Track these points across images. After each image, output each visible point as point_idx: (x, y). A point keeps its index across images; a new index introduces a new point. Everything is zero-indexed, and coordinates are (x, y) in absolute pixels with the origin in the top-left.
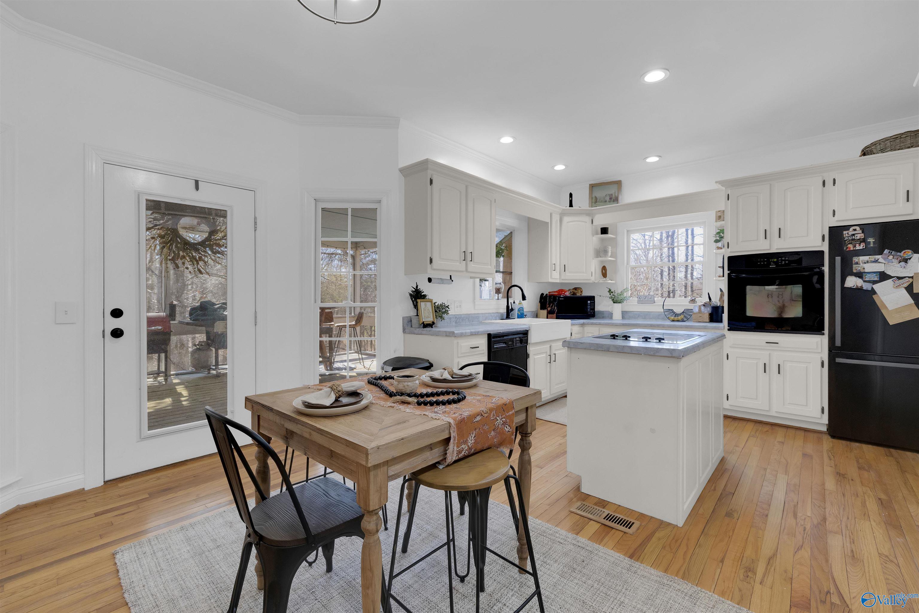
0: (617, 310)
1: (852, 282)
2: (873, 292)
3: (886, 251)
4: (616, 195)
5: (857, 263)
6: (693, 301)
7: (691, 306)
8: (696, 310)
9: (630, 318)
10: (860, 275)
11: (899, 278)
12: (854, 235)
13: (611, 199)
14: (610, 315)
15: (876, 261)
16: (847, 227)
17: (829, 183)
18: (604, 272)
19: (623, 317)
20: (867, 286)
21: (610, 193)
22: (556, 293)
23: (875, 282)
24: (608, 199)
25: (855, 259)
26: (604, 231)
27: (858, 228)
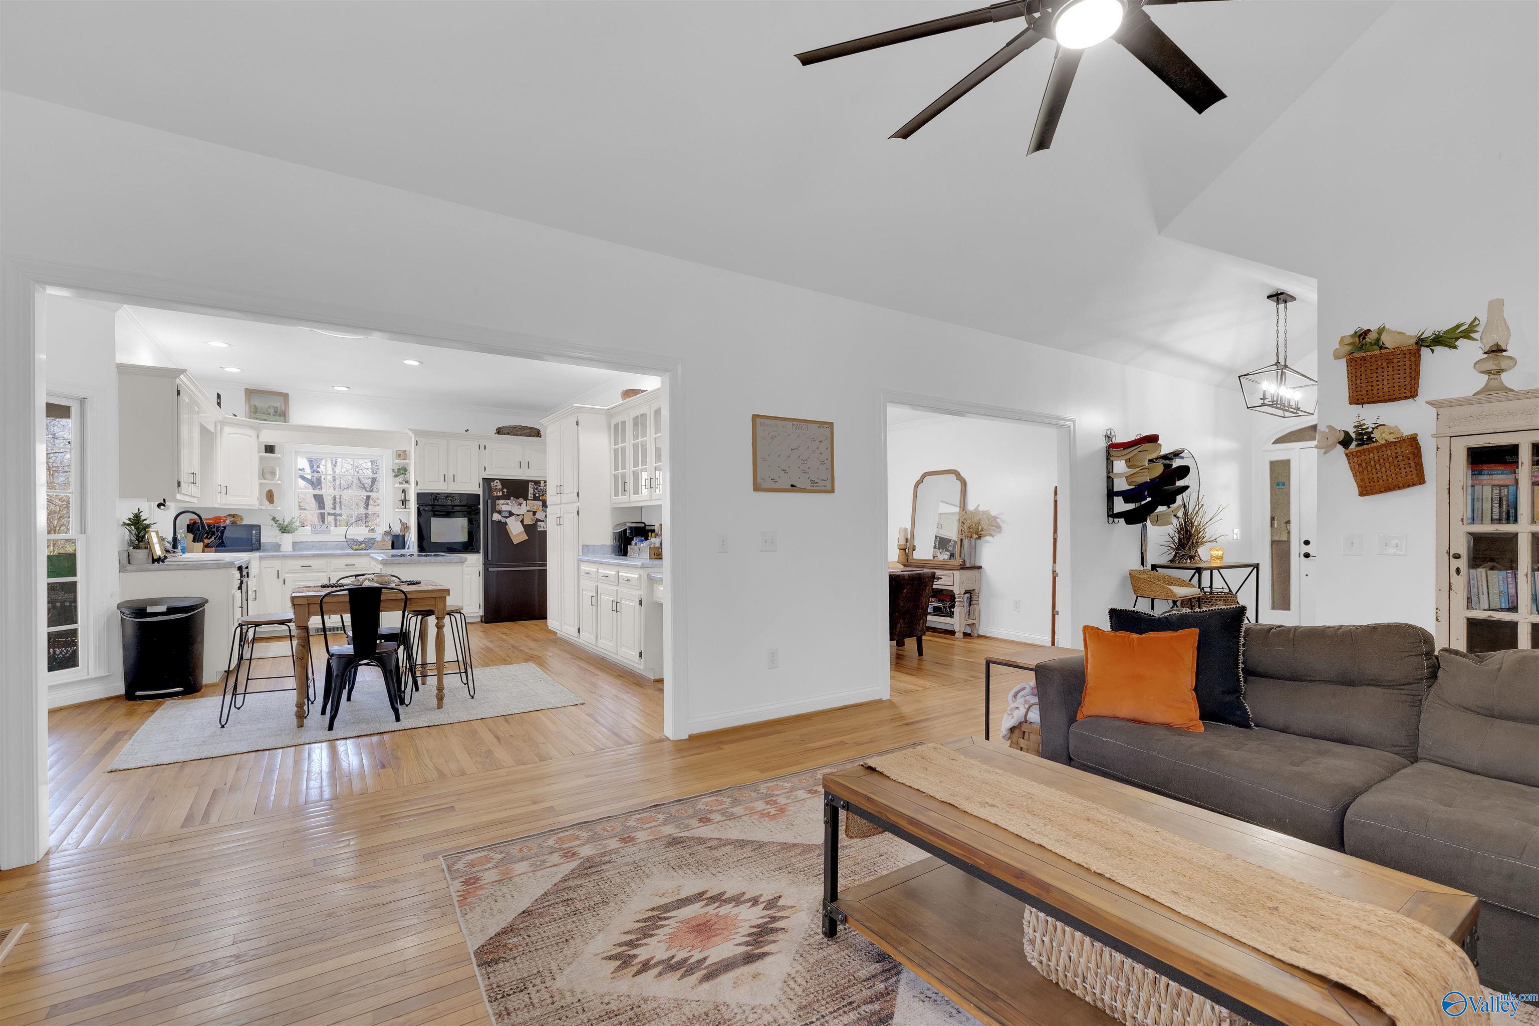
0: (287, 541)
1: (496, 517)
2: (506, 524)
3: (512, 498)
4: (283, 409)
5: (498, 505)
6: (373, 530)
7: (371, 535)
8: (379, 538)
9: (301, 549)
10: (500, 512)
11: (518, 515)
12: (496, 486)
13: (276, 412)
14: (277, 547)
15: (507, 504)
16: (494, 480)
17: (482, 447)
18: (270, 497)
19: (294, 550)
20: (503, 520)
21: (275, 405)
22: (211, 521)
23: (507, 517)
24: (272, 411)
25: (497, 502)
26: (270, 449)
27: (499, 482)
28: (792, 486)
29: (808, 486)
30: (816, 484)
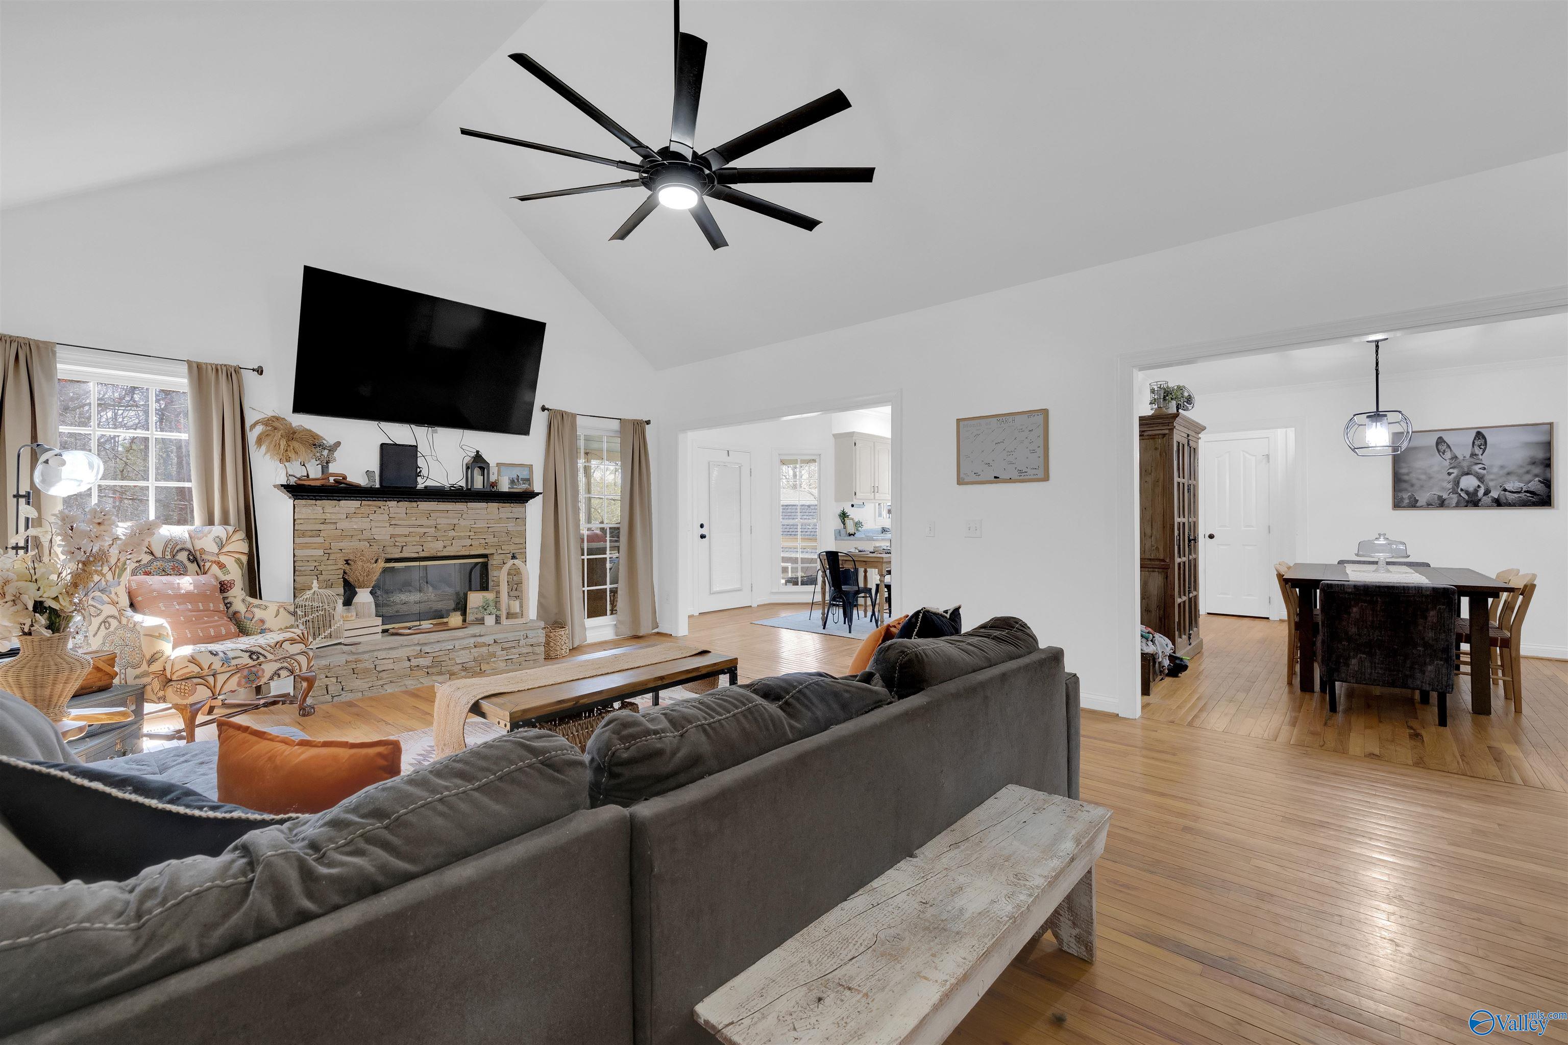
28: (996, 477)
29: (1015, 475)
30: (1025, 474)
